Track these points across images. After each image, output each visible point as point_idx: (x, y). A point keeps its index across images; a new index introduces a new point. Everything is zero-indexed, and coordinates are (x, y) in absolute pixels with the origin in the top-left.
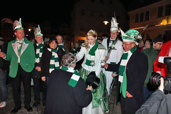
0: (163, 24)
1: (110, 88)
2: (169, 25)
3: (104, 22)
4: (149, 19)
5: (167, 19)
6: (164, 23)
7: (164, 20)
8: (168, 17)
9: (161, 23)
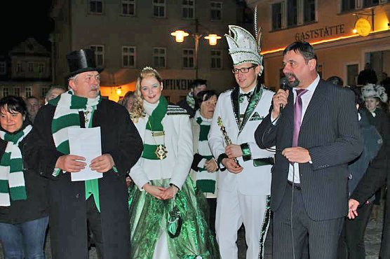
0: (361, 34)
1: (262, 241)
2: (378, 36)
3: (172, 34)
4: (317, 19)
5: (371, 17)
6: (362, 28)
7: (361, 20)
8: (373, 10)
9: (355, 31)
